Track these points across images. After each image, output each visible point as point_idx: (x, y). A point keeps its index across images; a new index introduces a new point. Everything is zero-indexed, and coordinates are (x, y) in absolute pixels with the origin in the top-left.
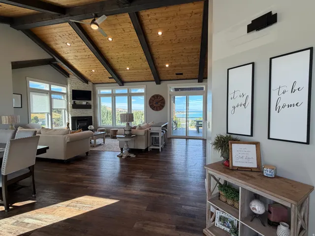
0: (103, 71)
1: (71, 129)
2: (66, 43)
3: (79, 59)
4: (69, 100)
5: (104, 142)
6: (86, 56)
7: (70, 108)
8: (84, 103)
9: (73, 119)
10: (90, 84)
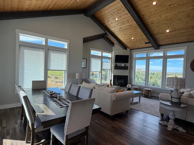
0: (141, 37)
1: (112, 84)
2: (115, 19)
3: (122, 31)
4: (113, 63)
5: (139, 101)
6: (129, 26)
7: (113, 69)
8: (123, 65)
9: (115, 77)
10: (128, 50)
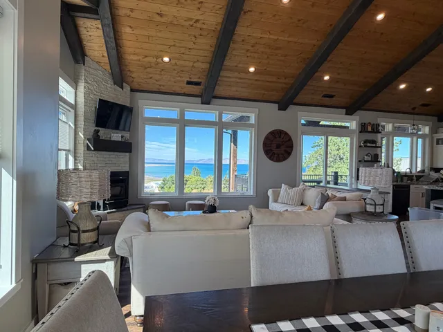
4: (82, 127)
6: (189, 20)
10: (127, 88)
